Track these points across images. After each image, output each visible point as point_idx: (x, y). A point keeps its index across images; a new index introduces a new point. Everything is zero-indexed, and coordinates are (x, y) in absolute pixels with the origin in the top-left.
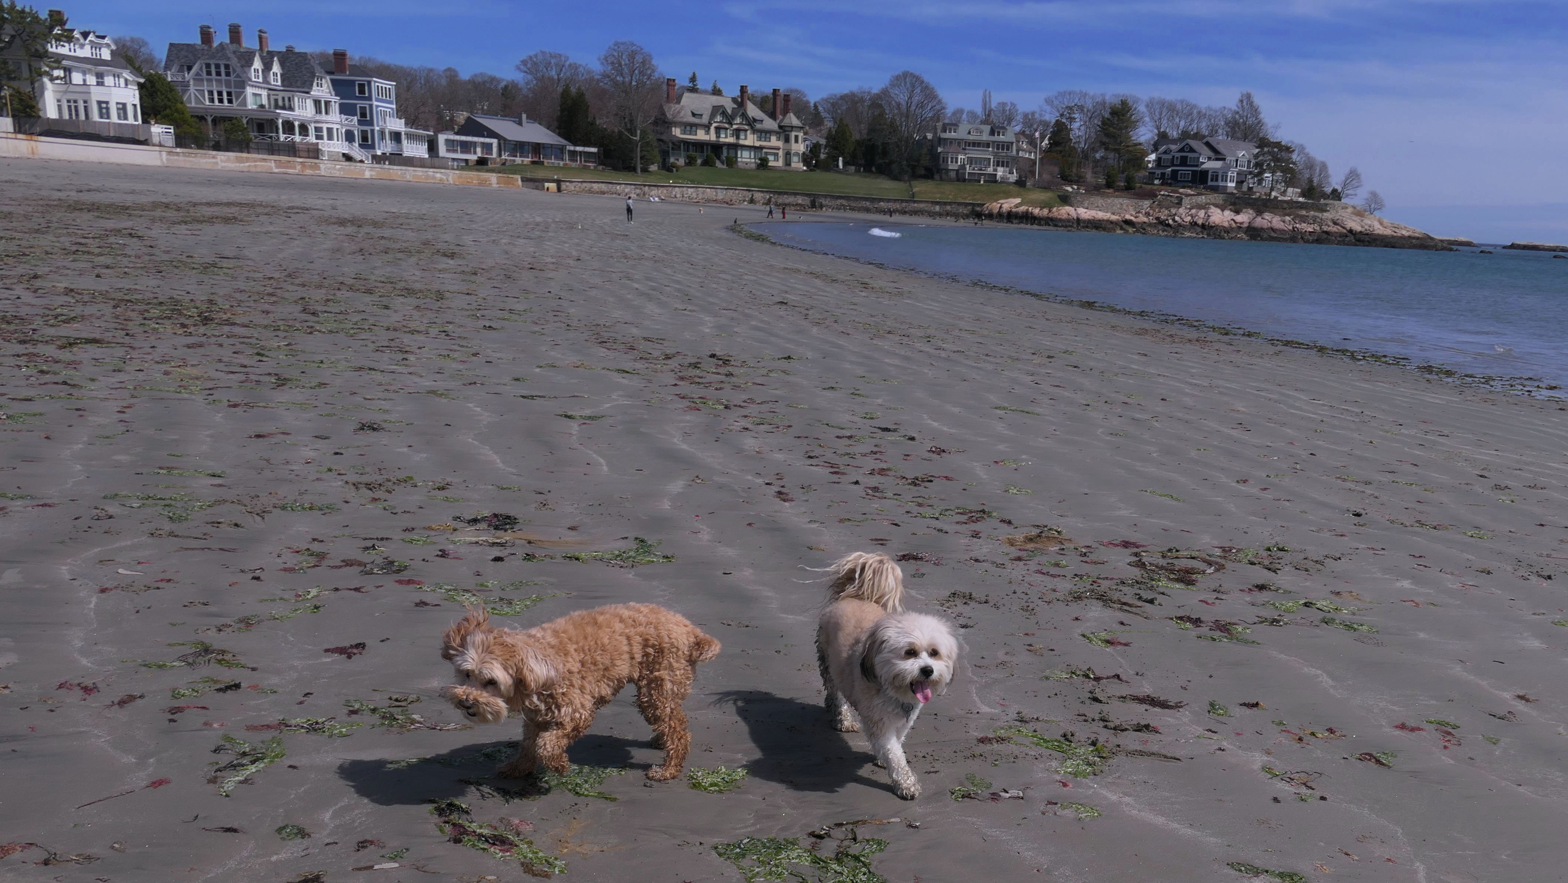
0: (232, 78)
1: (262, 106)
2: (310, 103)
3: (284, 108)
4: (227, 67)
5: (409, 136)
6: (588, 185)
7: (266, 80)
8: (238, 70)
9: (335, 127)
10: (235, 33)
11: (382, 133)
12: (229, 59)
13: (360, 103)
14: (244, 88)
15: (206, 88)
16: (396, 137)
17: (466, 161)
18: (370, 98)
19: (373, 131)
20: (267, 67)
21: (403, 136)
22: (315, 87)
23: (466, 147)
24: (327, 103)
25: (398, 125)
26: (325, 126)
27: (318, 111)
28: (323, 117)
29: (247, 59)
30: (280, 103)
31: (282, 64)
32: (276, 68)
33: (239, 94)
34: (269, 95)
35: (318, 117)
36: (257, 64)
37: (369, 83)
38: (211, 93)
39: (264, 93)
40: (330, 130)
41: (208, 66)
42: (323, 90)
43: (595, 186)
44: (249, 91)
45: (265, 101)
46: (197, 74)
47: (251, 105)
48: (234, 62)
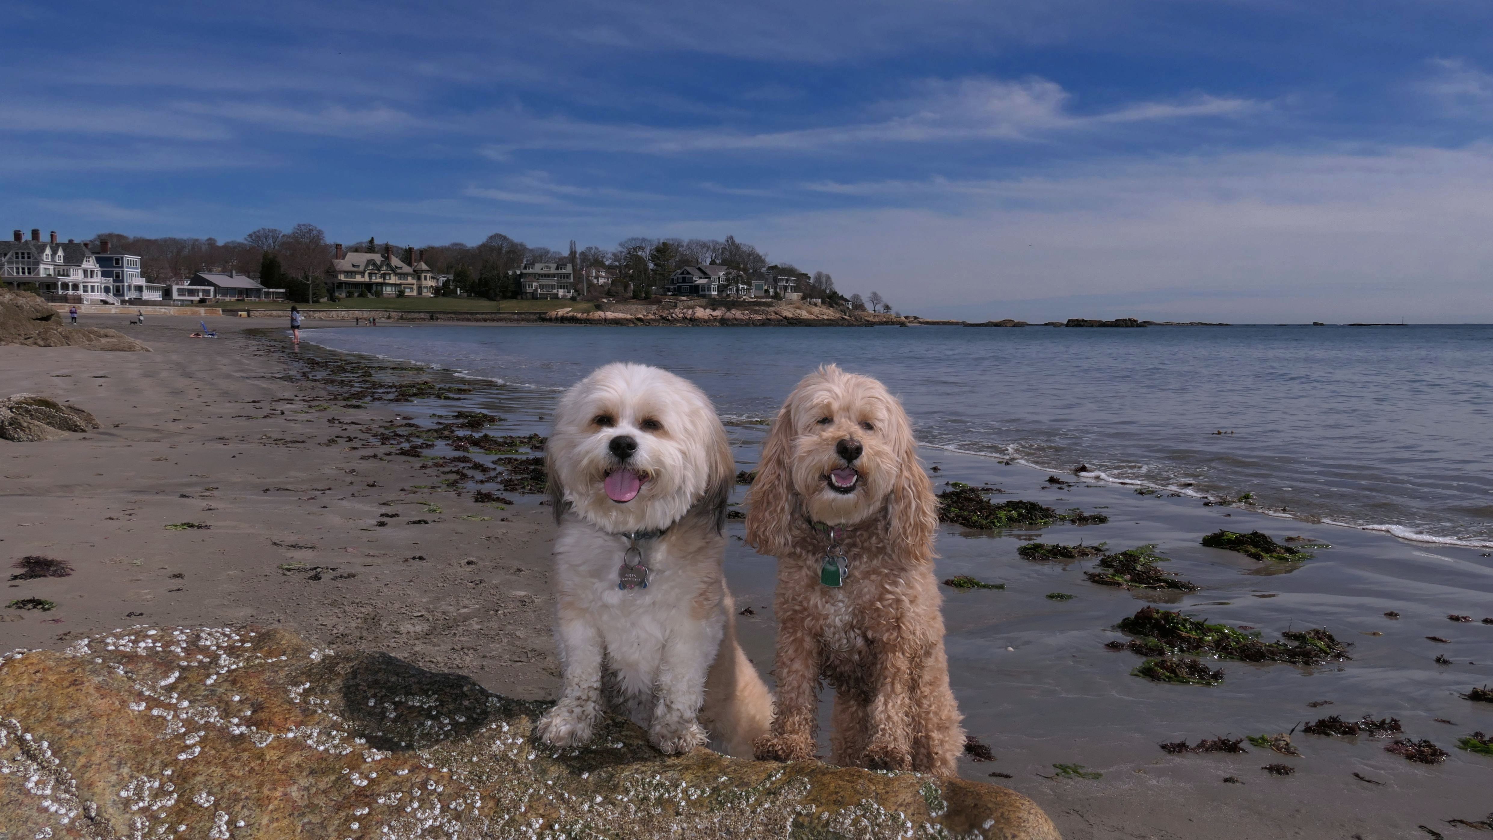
0: (31, 260)
1: (50, 275)
2: (81, 272)
3: (63, 275)
4: (29, 254)
5: (148, 288)
6: (269, 312)
7: (53, 260)
8: (36, 255)
9: (96, 285)
10: (35, 234)
11: (129, 287)
12: (30, 249)
13: (116, 270)
14: (38, 265)
15: (15, 266)
16: (139, 289)
17: (192, 301)
18: (122, 267)
19: (123, 286)
20: (54, 252)
21: (144, 288)
22: (84, 262)
23: (191, 292)
24: (92, 272)
25: (142, 282)
26: (89, 285)
27: (86, 275)
28: (89, 279)
29: (42, 249)
30: (61, 273)
31: (64, 250)
32: (60, 253)
33: (35, 269)
34: (54, 269)
35: (86, 280)
36: (48, 251)
37: (122, 258)
38: (18, 269)
39: (52, 267)
40: (93, 287)
41: (17, 254)
42: (90, 264)
43: (274, 313)
44: (42, 266)
45: (52, 272)
46: (10, 258)
47: (42, 274)
48: (33, 250)
